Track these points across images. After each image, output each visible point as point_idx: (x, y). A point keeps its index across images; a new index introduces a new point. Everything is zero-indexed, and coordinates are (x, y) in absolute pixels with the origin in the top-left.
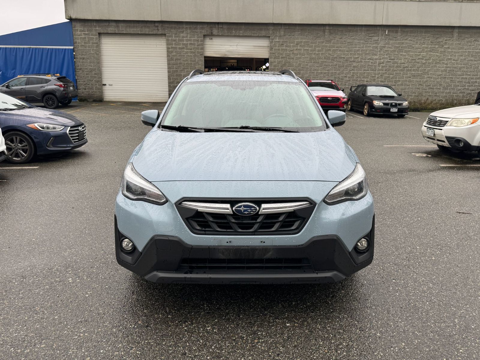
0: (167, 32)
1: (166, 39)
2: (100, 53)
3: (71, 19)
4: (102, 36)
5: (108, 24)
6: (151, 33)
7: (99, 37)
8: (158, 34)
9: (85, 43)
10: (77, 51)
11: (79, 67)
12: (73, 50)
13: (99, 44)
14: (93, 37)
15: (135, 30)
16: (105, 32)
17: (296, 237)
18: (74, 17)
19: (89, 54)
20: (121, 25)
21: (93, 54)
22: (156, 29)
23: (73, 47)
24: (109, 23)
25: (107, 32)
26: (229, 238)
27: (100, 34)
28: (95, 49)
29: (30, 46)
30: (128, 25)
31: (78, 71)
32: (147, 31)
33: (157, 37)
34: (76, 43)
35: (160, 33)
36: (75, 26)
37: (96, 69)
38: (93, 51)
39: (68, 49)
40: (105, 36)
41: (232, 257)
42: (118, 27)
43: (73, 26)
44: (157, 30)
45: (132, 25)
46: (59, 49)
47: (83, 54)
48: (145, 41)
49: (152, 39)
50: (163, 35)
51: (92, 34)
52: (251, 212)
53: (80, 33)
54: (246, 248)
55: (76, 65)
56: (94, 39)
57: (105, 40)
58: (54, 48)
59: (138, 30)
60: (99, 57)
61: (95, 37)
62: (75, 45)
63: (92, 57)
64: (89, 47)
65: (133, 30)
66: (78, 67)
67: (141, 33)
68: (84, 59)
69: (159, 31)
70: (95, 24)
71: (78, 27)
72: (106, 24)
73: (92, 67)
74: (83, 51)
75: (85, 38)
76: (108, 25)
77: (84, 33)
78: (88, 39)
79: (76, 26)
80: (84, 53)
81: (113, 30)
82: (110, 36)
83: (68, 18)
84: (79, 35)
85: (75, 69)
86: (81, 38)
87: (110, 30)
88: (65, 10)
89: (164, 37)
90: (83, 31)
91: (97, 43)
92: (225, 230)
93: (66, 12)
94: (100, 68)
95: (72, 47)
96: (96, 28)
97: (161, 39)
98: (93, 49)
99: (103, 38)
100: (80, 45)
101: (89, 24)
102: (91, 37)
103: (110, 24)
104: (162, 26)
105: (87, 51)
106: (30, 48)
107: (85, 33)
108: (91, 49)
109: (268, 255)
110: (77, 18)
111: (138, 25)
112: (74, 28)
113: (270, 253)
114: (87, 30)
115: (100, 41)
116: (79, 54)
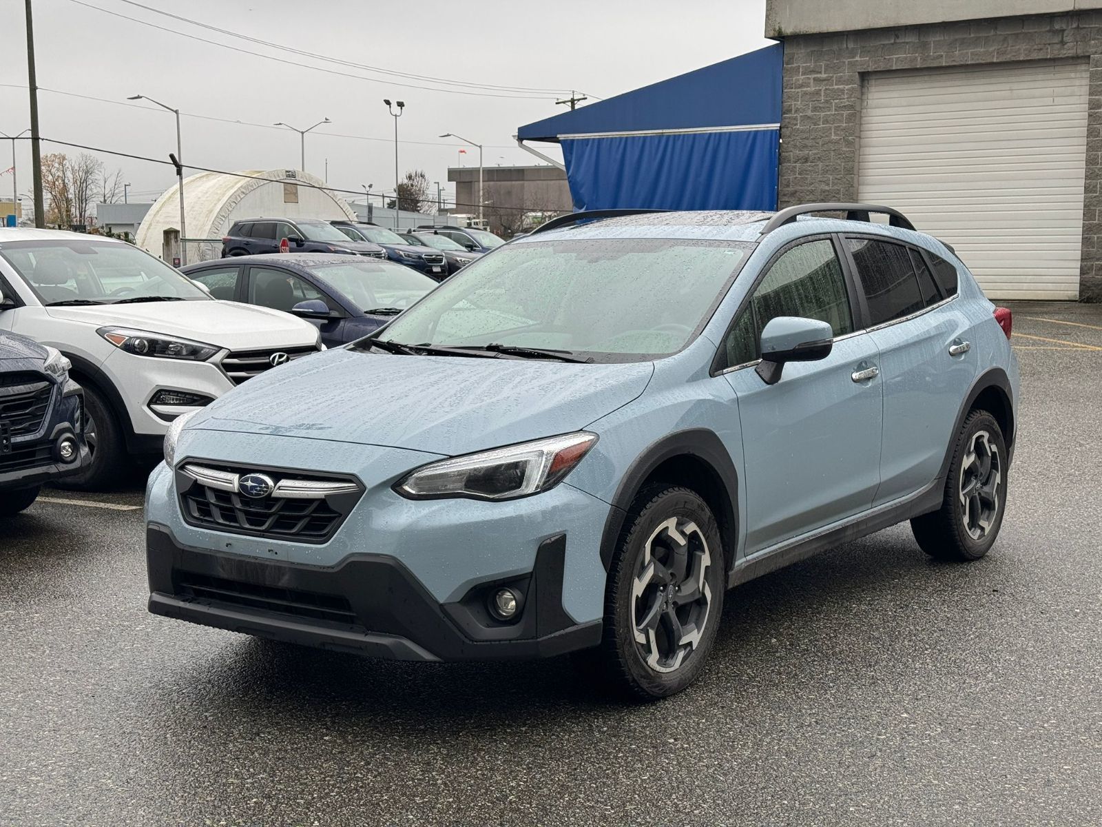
0: (1094, 50)
1: (1088, 75)
2: (860, 137)
3: (781, 37)
4: (873, 82)
5: (892, 41)
6: (1035, 56)
7: (862, 86)
8: (1061, 59)
9: (815, 109)
10: (789, 137)
11: (791, 189)
12: (779, 134)
13: (858, 108)
14: (841, 87)
15: (982, 50)
16: (882, 66)
17: (321, 548)
18: (788, 30)
19: (823, 145)
20: (933, 39)
21: (837, 142)
22: (1056, 40)
23: (779, 125)
24: (897, 37)
25: (888, 68)
26: (229, 538)
27: (864, 76)
28: (844, 125)
29: (660, 131)
30: (957, 37)
31: (786, 199)
32: (1021, 50)
33: (1057, 69)
34: (789, 111)
35: (1071, 53)
36: (793, 58)
37: (839, 190)
38: (836, 134)
39: (765, 132)
40: (879, 82)
41: (234, 576)
42: (924, 46)
43: (786, 59)
44: (1058, 46)
45: (972, 35)
46: (738, 134)
47: (805, 146)
48: (1015, 86)
49: (1040, 77)
50: (1079, 61)
51: (841, 77)
52: (260, 491)
53: (802, 77)
54: (253, 561)
55: (783, 180)
56: (843, 94)
57: (876, 95)
58: (725, 133)
59: (991, 49)
60: (854, 152)
61: (847, 87)
62: (785, 118)
63: (832, 153)
64: (826, 122)
65: (972, 54)
66: (788, 186)
67: (1000, 60)
68: (806, 160)
69: (1066, 46)
70: (851, 45)
71: (800, 58)
72: (886, 42)
73: (828, 184)
74: (807, 135)
75: (818, 93)
76: (895, 43)
77: (814, 79)
78: (826, 95)
79: (796, 56)
80: (809, 142)
81: (906, 58)
82: (897, 80)
83: (772, 34)
84: (801, 86)
85: (778, 195)
86: (805, 93)
87: (899, 59)
88: (767, 10)
89: (1083, 67)
90: (813, 72)
91: (852, 107)
92: (228, 523)
93: (767, 16)
94: (852, 186)
95: (776, 126)
96: (853, 57)
97: (1073, 75)
98: (837, 128)
99: (873, 89)
100: (799, 115)
101: (835, 47)
102: (836, 87)
103: (898, 41)
104: (1078, 28)
105: (820, 133)
106: (660, 136)
107: (819, 75)
108: (830, 129)
109: (284, 582)
110: (798, 31)
111: (992, 33)
112: (787, 64)
113: (286, 577)
114: (827, 66)
115: (865, 97)
116: (795, 146)
